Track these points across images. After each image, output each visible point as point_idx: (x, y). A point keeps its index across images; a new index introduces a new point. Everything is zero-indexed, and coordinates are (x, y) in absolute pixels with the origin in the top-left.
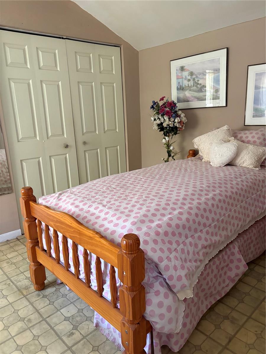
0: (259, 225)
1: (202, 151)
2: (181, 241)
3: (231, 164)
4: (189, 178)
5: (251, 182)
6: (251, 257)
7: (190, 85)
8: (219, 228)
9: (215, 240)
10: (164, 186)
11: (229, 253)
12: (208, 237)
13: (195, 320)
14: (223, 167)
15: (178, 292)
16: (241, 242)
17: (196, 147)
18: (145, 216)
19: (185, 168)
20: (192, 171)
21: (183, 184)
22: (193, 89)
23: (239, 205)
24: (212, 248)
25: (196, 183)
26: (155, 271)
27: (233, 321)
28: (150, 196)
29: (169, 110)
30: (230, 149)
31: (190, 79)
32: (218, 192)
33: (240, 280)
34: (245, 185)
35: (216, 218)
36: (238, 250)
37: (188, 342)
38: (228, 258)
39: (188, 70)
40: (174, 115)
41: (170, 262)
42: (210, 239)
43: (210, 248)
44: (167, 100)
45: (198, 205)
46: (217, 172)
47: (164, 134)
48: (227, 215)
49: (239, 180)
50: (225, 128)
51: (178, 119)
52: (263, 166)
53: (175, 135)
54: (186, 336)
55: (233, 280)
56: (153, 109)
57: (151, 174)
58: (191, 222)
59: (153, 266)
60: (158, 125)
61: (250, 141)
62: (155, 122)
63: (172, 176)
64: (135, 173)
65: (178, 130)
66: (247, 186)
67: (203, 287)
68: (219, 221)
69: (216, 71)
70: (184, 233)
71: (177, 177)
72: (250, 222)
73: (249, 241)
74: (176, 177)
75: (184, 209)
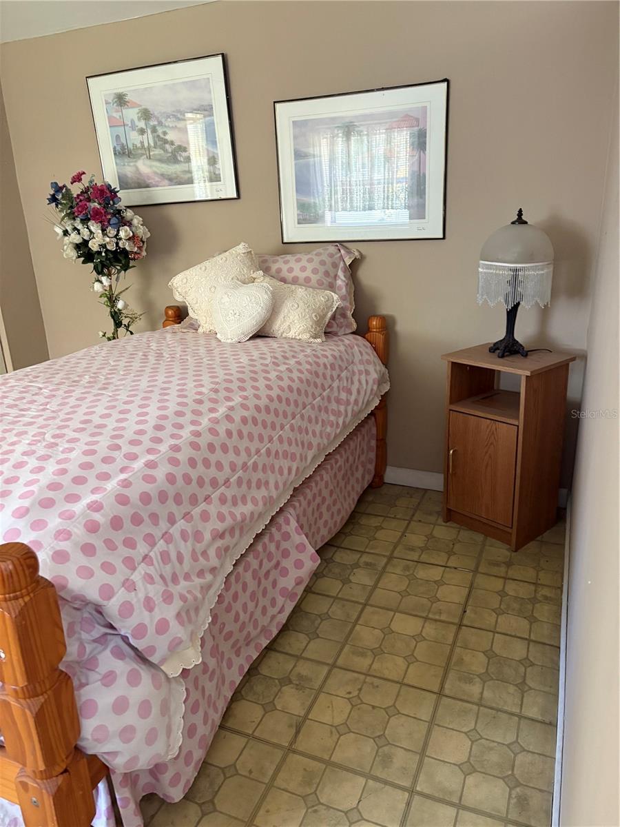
0: (333, 461)
1: (196, 307)
2: (157, 533)
3: (263, 334)
4: (166, 375)
5: (307, 370)
6: (325, 534)
7: (146, 145)
8: (249, 482)
9: (242, 514)
10: (105, 401)
11: (277, 536)
12: (224, 510)
13: (216, 710)
14: (246, 343)
15: (164, 660)
16: (300, 505)
17: (179, 298)
18: (54, 486)
19: (158, 352)
20: (173, 357)
21: (152, 391)
22: (154, 154)
23: (288, 426)
24: (237, 533)
25: (185, 384)
26: (97, 626)
27: (301, 684)
28: (64, 431)
29: (98, 207)
30: (255, 298)
31: (144, 127)
32: (237, 400)
33: (308, 590)
34: (296, 379)
35: (239, 462)
36: (296, 524)
37: (205, 766)
38: (278, 547)
39: (135, 105)
40: (114, 220)
41: (133, 593)
42: (231, 514)
43: (232, 535)
44: (91, 182)
45: (193, 437)
46: (233, 355)
47: (95, 268)
48: (263, 451)
49: (283, 368)
50: (241, 248)
51: (126, 231)
52: (329, 333)
53: (125, 270)
54: (198, 754)
55: (292, 596)
56: (57, 206)
57: (66, 375)
58: (180, 482)
59: (90, 613)
60: (78, 247)
61: (297, 278)
62: (66, 238)
63: (123, 375)
64: (20, 377)
65: (130, 259)
66: (301, 380)
67: (226, 630)
68: (247, 468)
69: (205, 110)
70: (163, 512)
71: (138, 376)
72: (314, 458)
73: (318, 500)
74: (134, 376)
75: (160, 451)
